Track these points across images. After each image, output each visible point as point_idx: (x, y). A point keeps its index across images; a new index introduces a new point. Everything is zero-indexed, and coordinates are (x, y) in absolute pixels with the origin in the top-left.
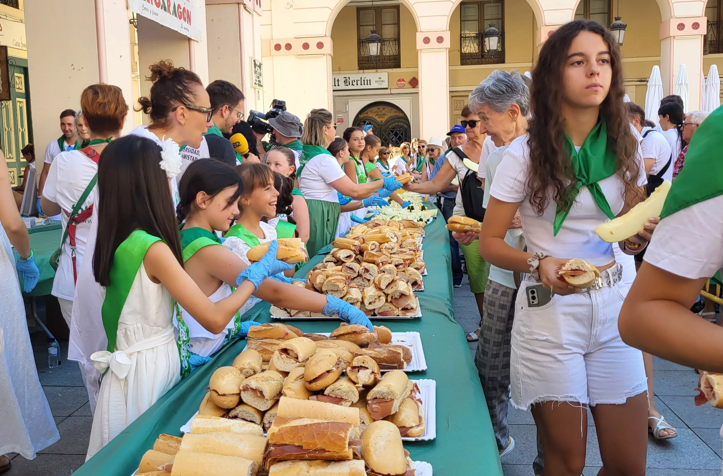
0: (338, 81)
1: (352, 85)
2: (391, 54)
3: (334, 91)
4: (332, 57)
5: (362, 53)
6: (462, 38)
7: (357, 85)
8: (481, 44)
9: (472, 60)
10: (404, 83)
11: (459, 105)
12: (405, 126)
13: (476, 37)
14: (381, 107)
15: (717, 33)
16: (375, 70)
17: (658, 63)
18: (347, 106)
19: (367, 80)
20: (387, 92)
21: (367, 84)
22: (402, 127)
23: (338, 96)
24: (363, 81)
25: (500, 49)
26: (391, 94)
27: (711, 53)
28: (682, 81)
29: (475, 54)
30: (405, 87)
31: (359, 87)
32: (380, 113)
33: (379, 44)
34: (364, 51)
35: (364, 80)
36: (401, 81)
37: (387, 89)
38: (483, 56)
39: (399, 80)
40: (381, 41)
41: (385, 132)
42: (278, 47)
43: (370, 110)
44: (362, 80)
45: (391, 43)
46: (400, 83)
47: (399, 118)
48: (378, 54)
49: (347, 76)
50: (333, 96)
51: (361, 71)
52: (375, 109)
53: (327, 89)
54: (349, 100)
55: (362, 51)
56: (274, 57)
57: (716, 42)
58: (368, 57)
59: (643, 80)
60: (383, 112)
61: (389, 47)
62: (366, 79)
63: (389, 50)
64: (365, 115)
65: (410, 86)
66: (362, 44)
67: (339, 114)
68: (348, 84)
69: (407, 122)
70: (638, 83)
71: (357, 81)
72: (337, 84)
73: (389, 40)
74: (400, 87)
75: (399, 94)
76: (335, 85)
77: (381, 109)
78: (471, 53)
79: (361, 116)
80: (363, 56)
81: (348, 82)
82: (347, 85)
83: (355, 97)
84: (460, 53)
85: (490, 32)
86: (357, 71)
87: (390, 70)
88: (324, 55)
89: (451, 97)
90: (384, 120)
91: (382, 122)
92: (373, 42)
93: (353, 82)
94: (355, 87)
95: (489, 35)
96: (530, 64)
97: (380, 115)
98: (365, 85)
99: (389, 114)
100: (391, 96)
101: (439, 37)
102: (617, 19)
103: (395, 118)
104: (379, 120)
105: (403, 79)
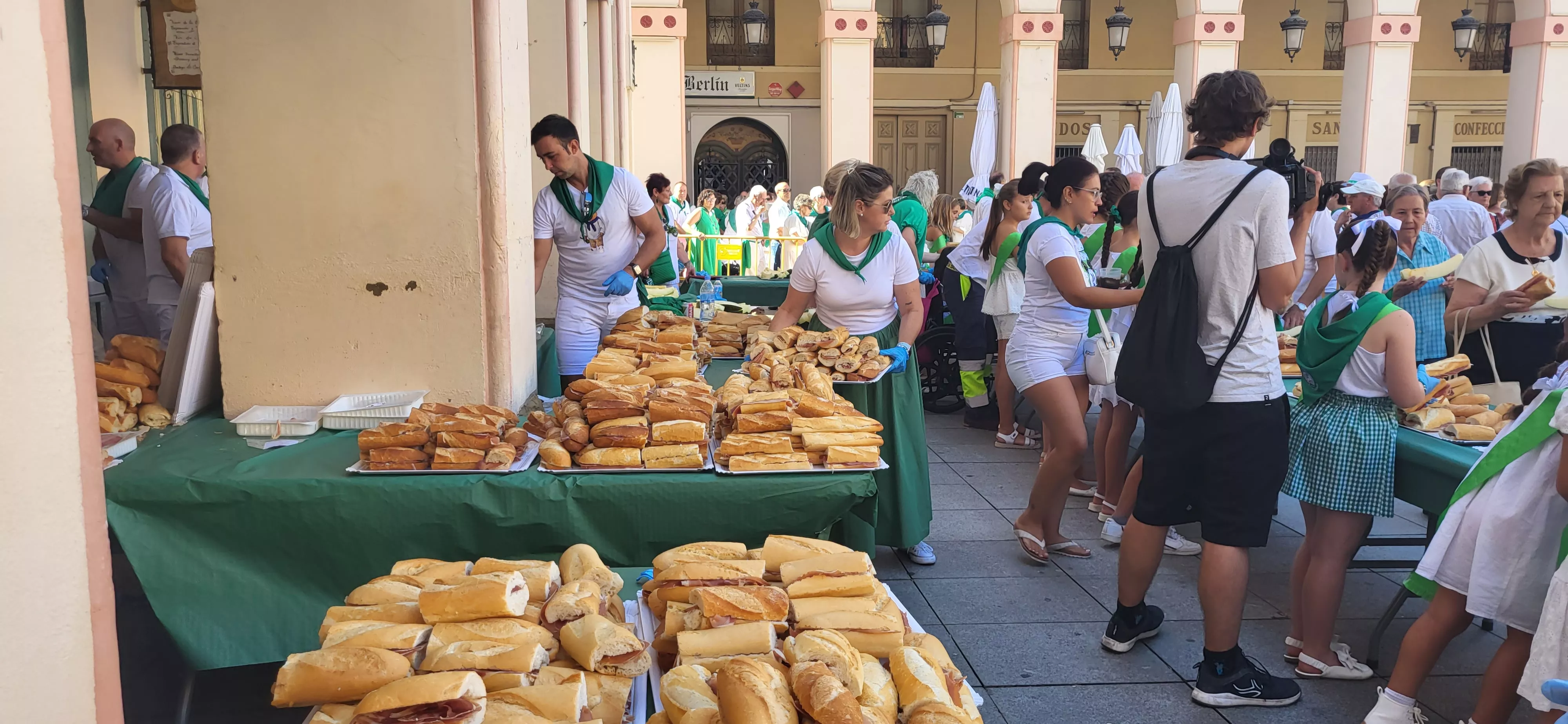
1: (698, 88)
5: (713, 39)
7: (706, 89)
8: (901, 36)
9: (884, 59)
10: (780, 90)
13: (892, 24)
14: (742, 127)
16: (737, 67)
18: (689, 123)
19: (722, 82)
20: (754, 102)
21: (722, 89)
24: (715, 84)
26: (760, 106)
29: (890, 51)
30: (780, 97)
31: (710, 93)
32: (734, 137)
34: (718, 35)
35: (717, 83)
36: (775, 87)
37: (752, 97)
39: (772, 86)
41: (749, 166)
43: (724, 130)
44: (715, 81)
46: (773, 89)
47: (765, 145)
49: (690, 74)
51: (713, 67)
52: (729, 129)
54: (692, 114)
55: (712, 35)
58: (724, 45)
59: (1131, 103)
60: (742, 134)
62: (719, 81)
65: (788, 95)
66: (713, 25)
68: (691, 87)
69: (782, 152)
70: (1124, 108)
71: (706, 82)
74: (773, 97)
75: (771, 107)
77: (739, 130)
79: (705, 140)
80: (715, 44)
81: (691, 84)
82: (690, 89)
83: (701, 109)
85: (935, 18)
86: (707, 67)
87: (758, 68)
88: (676, 37)
89: (875, 115)
90: (741, 147)
91: (737, 149)
92: (754, 21)
93: (700, 84)
94: (703, 93)
95: (934, 22)
96: (971, 71)
97: (735, 139)
98: (718, 89)
99: (752, 137)
100: (760, 109)
101: (859, 20)
102: (1118, 10)
103: (753, 146)
104: (734, 147)
105: (778, 84)
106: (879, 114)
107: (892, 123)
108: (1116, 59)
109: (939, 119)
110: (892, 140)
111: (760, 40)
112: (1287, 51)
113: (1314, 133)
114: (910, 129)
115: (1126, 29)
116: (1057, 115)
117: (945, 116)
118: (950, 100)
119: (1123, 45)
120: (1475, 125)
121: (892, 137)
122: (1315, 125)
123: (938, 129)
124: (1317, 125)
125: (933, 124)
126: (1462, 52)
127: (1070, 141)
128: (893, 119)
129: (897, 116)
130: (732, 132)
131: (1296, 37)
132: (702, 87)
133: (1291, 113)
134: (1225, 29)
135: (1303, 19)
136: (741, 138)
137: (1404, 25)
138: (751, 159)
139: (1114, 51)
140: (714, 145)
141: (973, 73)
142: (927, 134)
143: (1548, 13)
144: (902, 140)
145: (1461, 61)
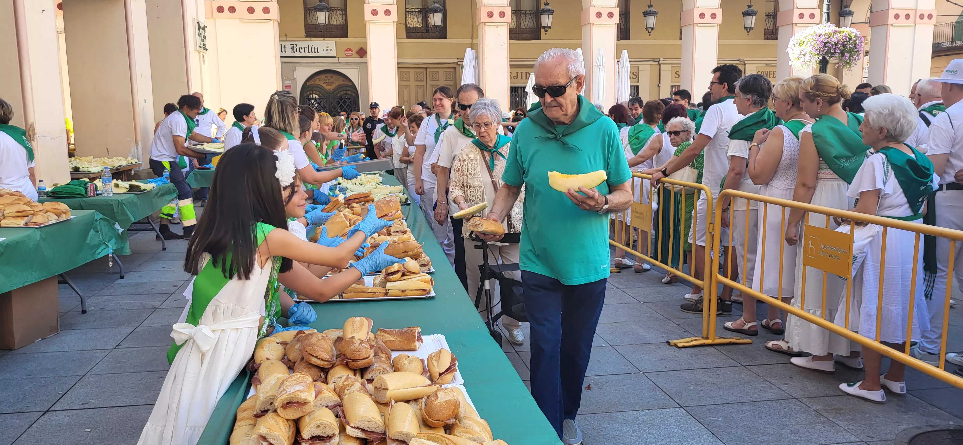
0: (285, 47)
1: (300, 52)
2: (338, 23)
3: (281, 57)
4: (279, 23)
5: (309, 21)
6: (407, 12)
7: (305, 52)
8: (425, 20)
9: (416, 34)
10: (352, 52)
11: (405, 76)
12: (354, 95)
13: (420, 12)
14: (329, 76)
15: (625, 22)
16: (322, 39)
17: (580, 46)
18: (295, 73)
19: (315, 48)
20: (336, 60)
21: (315, 52)
22: (351, 95)
23: (285, 63)
24: (310, 49)
25: (442, 26)
26: (339, 63)
27: (621, 39)
28: (600, 64)
29: (420, 29)
30: (352, 57)
31: (307, 54)
32: (328, 82)
33: (327, 12)
34: (311, 19)
35: (312, 48)
36: (348, 51)
37: (334, 57)
38: (427, 31)
39: (347, 50)
40: (328, 9)
41: (334, 100)
42: (220, 9)
43: (318, 77)
44: (310, 47)
45: (338, 12)
46: (347, 52)
48: (327, 23)
49: (294, 43)
50: (281, 62)
51: (309, 39)
52: (323, 77)
53: (274, 55)
54: (297, 67)
55: (308, 18)
56: (217, 20)
57: (624, 30)
58: (315, 25)
60: (331, 80)
61: (336, 17)
62: (313, 47)
63: (337, 20)
64: (313, 83)
65: (357, 56)
66: (308, 12)
67: (287, 80)
69: (354, 91)
71: (304, 48)
72: (283, 50)
73: (336, 10)
74: (347, 57)
75: (347, 63)
76: (282, 52)
77: (329, 77)
78: (416, 27)
79: (309, 83)
80: (310, 24)
81: (295, 49)
82: (294, 52)
83: (302, 64)
84: (405, 26)
85: (434, 9)
86: (305, 39)
87: (337, 39)
88: (271, 20)
89: (398, 68)
90: (332, 88)
91: (330, 89)
92: (321, 10)
93: (301, 49)
94: (303, 54)
95: (435, 11)
96: (470, 41)
97: (328, 83)
98: (312, 52)
99: (337, 82)
100: (339, 65)
101: (386, 10)
102: (546, 4)
103: (340, 87)
104: (327, 88)
105: (350, 49)
106: (401, 67)
107: (423, 72)
108: (546, 34)
109: (452, 70)
110: (424, 83)
111: (326, 22)
112: (647, 29)
113: (675, 77)
114: (434, 76)
115: (551, 16)
116: (510, 67)
117: (455, 68)
118: (458, 59)
119: (550, 25)
120: (769, 72)
121: (423, 81)
122: (676, 73)
123: (451, 76)
124: (677, 73)
125: (448, 73)
126: (748, 29)
127: (518, 83)
128: (424, 70)
129: (426, 68)
130: (326, 79)
131: (651, 21)
132: (302, 51)
133: (662, 66)
134: (608, 16)
135: (655, 10)
136: (332, 82)
137: (712, 14)
138: (339, 95)
139: (545, 29)
140: (315, 87)
141: (471, 42)
142: (445, 79)
143: (795, 7)
144: (429, 83)
145: (748, 35)
